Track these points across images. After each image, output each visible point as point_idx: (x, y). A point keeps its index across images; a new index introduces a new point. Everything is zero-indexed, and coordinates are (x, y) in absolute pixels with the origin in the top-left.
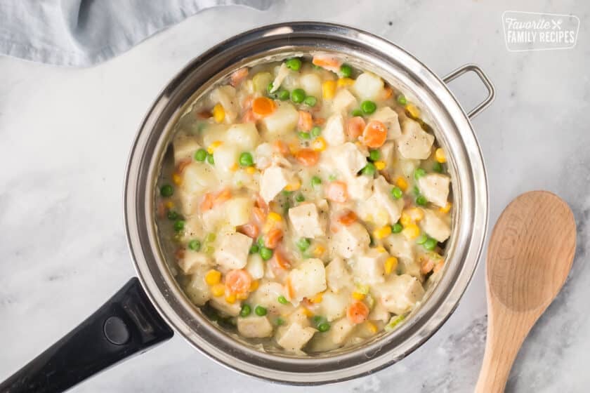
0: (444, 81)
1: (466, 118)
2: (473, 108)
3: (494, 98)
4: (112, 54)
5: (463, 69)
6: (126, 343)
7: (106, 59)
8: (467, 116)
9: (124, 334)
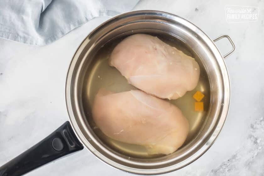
0: (214, 41)
1: (222, 58)
2: (226, 54)
3: (235, 50)
4: (55, 39)
5: (222, 36)
6: (62, 151)
7: (52, 41)
8: (223, 57)
9: (61, 146)
